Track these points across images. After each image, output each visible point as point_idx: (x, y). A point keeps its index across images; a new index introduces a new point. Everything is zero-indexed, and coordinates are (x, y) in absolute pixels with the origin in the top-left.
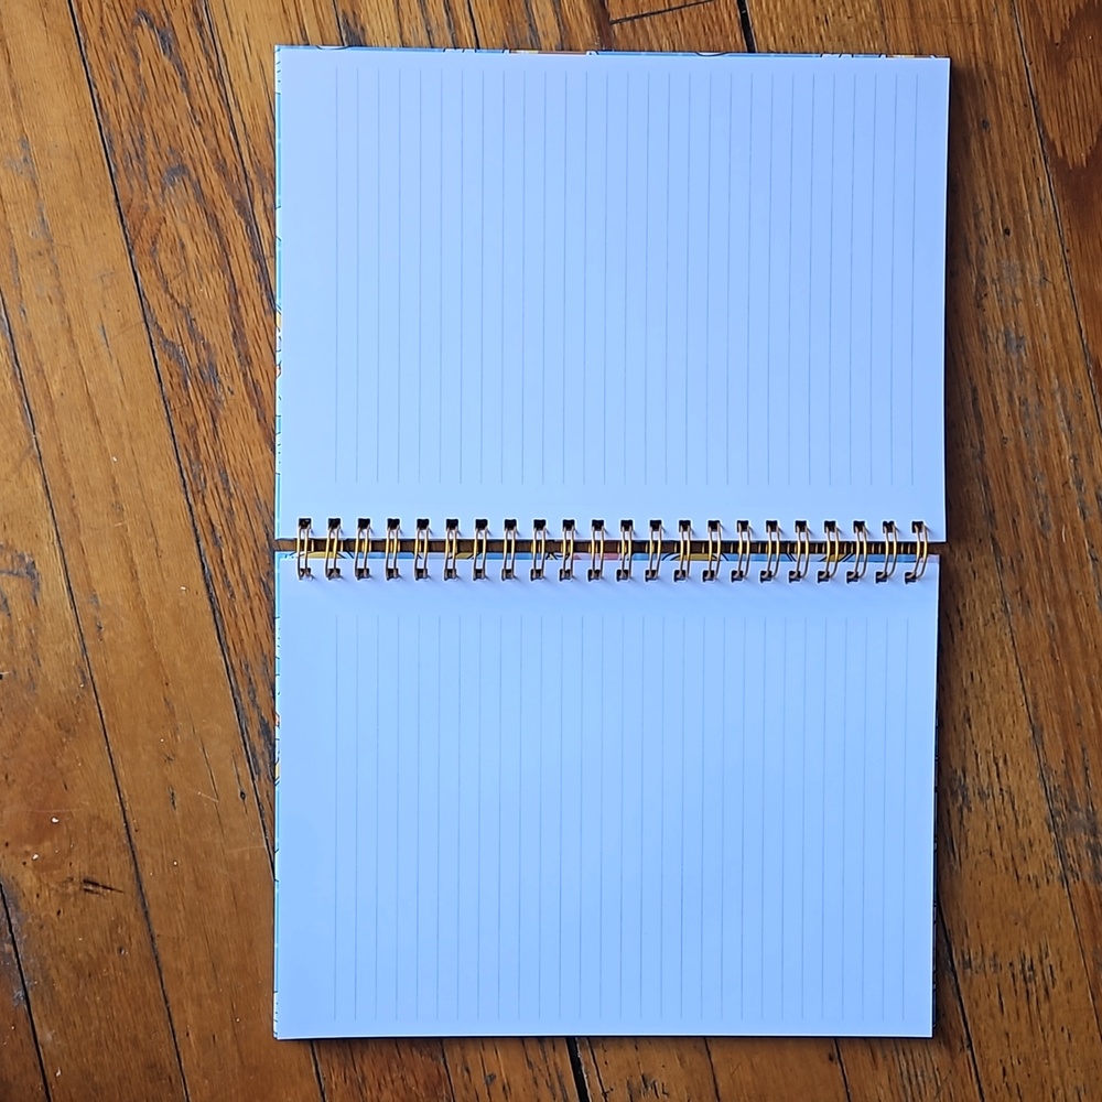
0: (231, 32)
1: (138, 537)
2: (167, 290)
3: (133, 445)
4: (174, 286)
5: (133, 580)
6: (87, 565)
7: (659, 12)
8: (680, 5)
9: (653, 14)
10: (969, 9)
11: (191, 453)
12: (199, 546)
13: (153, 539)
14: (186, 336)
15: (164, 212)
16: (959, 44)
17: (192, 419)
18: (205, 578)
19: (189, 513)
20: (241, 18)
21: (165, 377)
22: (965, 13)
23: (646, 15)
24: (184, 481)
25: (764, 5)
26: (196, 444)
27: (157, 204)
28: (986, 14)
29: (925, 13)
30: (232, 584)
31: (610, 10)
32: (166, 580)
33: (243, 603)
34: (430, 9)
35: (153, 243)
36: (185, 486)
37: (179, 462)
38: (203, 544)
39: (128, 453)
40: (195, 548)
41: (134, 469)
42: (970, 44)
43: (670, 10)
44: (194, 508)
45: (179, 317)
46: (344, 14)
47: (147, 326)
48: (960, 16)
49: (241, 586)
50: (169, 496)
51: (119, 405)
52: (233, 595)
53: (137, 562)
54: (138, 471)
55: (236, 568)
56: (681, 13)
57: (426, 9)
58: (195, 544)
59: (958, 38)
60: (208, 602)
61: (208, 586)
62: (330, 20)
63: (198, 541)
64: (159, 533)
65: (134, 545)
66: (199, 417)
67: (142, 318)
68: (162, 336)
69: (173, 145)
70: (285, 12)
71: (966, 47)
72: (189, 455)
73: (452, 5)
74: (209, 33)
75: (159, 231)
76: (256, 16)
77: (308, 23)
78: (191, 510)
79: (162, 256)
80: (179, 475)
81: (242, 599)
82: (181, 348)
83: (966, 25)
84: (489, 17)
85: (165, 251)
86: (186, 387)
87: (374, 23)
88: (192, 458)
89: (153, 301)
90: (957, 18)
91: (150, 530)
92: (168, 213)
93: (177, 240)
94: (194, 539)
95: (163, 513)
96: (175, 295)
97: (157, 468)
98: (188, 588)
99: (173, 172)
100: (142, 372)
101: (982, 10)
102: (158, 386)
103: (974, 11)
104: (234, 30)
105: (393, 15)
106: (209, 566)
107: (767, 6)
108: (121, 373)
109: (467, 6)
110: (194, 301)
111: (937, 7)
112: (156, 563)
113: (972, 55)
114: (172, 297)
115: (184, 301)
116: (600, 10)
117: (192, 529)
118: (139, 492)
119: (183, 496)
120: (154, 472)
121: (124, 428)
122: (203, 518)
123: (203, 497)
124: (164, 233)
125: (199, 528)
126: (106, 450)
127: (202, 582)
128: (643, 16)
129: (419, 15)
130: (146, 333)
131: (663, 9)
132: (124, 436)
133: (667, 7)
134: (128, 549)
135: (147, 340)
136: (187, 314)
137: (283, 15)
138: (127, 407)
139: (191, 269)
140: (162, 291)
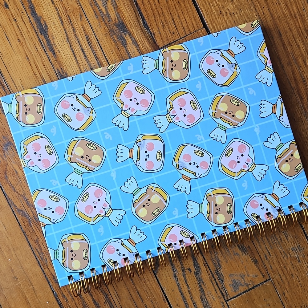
0: (16, 87)
1: (25, 287)
2: (15, 191)
3: (16, 252)
4: (17, 188)
5: (27, 304)
6: (8, 303)
7: (177, 41)
8: (184, 36)
9: (175, 41)
10: (294, 11)
11: (39, 250)
12: (50, 284)
13: (32, 286)
14: (26, 206)
15: (6, 161)
16: (293, 25)
17: (36, 237)
18: (55, 297)
19: (43, 273)
20: (19, 81)
21: (22, 224)
22: (293, 13)
23: (172, 43)
24: (38, 262)
25: (216, 28)
26: (39, 246)
27: (3, 159)
28: (301, 12)
29: (278, 17)
30: (66, 296)
31: (158, 44)
32: (40, 301)
33: (72, 302)
34: (90, 60)
35: (5, 174)
36: (39, 263)
37: (35, 255)
38: (51, 283)
39: (14, 256)
40: (49, 286)
41: (18, 262)
42: (297, 24)
43: (181, 39)
44: (45, 271)
45: (21, 200)
46: (58, 70)
47: (10, 206)
48: (291, 15)
49: (70, 296)
50: (34, 269)
51: (7, 239)
52: (67, 300)
53: (27, 297)
54: (20, 262)
55: (66, 289)
56: (185, 39)
57: (88, 60)
58: (48, 284)
59: (292, 23)
60: (58, 305)
61: (57, 299)
62: (53, 73)
63: (49, 283)
64: (33, 284)
65: (25, 291)
66: (38, 236)
67: (8, 204)
68: (17, 208)
69: (4, 135)
70: (35, 74)
71: (296, 26)
72: (38, 251)
73: (98, 56)
74: (8, 89)
75: (6, 169)
76: (24, 79)
77: (45, 76)
78: (43, 272)
79: (10, 178)
80: (36, 259)
81: (71, 301)
82: (25, 211)
83: (294, 18)
84: (113, 58)
85: (11, 176)
86: (31, 226)
87: (70, 70)
88: (39, 252)
89: (10, 196)
90: (290, 16)
91: (29, 283)
92: (8, 161)
93: (14, 171)
94: (47, 282)
95: (33, 276)
96: (18, 191)
97: (27, 259)
98: (49, 302)
99: (6, 145)
100: (12, 224)
101: (299, 11)
102: (20, 228)
103: (296, 12)
104: (17, 86)
105: (76, 65)
106: (56, 292)
107: (217, 28)
108: (5, 226)
109: (104, 56)
110: (26, 192)
111: (282, 14)
112: (35, 295)
113: (299, 29)
114: (17, 193)
115: (22, 193)
116: (154, 45)
117: (45, 279)
118: (22, 270)
119: (39, 267)
120: (26, 261)
121: (11, 247)
122: (49, 274)
123: (47, 265)
124: (8, 169)
125: (48, 278)
126: (5, 257)
127: (54, 298)
128: (171, 43)
129: (86, 63)
130: (10, 209)
131: (178, 39)
132: (11, 250)
133: (180, 38)
134: (23, 293)
135: (12, 211)
136: (24, 198)
137: (34, 76)
138: (10, 239)
139: (22, 180)
140: (13, 191)
